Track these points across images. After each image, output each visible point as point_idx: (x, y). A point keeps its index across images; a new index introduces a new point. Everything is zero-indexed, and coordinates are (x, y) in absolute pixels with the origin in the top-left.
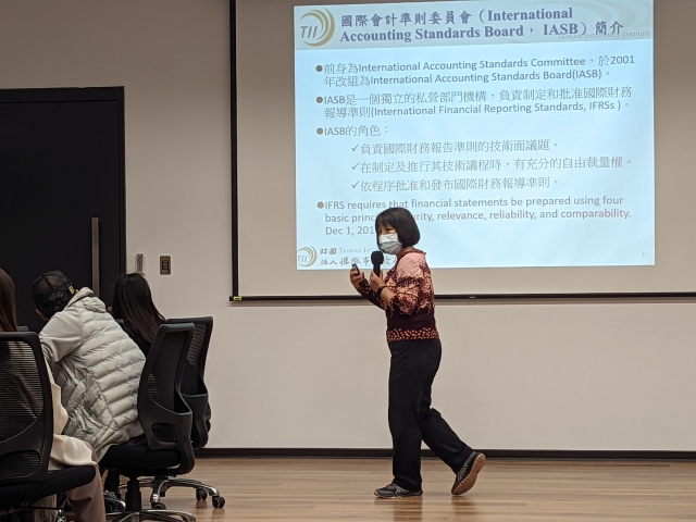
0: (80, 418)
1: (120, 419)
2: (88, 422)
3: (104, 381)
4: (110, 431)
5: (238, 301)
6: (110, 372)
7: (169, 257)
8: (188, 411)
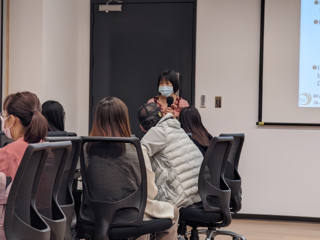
0: (164, 190)
1: (188, 192)
2: (169, 193)
3: (179, 169)
4: (181, 198)
5: (261, 125)
6: (182, 163)
7: (221, 97)
8: (228, 189)
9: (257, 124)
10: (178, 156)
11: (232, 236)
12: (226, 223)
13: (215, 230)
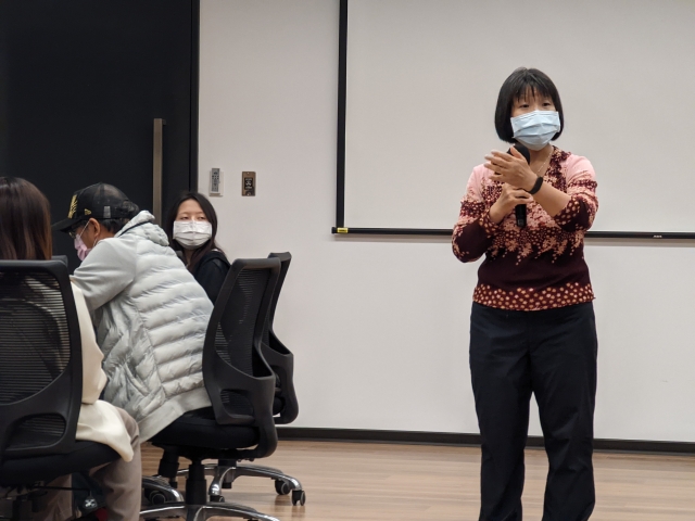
5: (343, 234)
6: (166, 322)
7: (254, 173)
8: (270, 374)
9: (334, 231)
10: (159, 306)
11: (273, 477)
12: (266, 449)
13: (234, 465)
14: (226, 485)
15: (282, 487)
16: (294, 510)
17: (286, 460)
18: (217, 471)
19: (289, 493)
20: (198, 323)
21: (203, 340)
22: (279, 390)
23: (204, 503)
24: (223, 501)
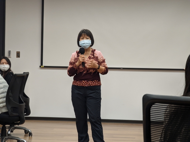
5: (42, 67)
8: (23, 103)
9: (40, 67)
11: (24, 129)
12: (22, 122)
13: (14, 126)
14: (12, 132)
15: (26, 132)
16: (29, 138)
17: (27, 125)
18: (9, 128)
19: (28, 133)
20: (5, 90)
21: (6, 94)
22: (26, 107)
23: (6, 136)
24: (11, 135)
